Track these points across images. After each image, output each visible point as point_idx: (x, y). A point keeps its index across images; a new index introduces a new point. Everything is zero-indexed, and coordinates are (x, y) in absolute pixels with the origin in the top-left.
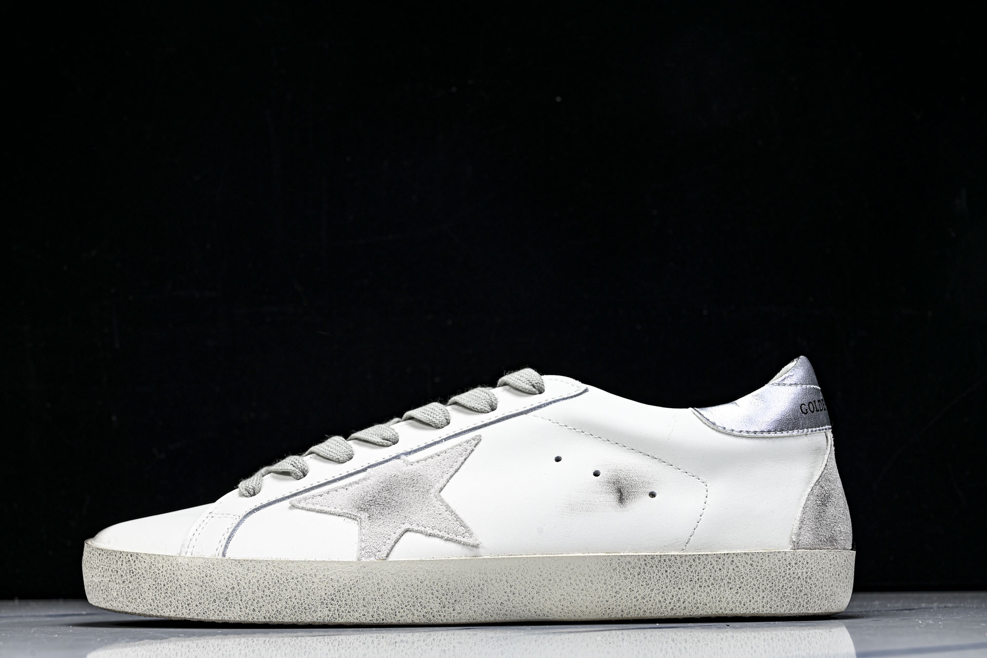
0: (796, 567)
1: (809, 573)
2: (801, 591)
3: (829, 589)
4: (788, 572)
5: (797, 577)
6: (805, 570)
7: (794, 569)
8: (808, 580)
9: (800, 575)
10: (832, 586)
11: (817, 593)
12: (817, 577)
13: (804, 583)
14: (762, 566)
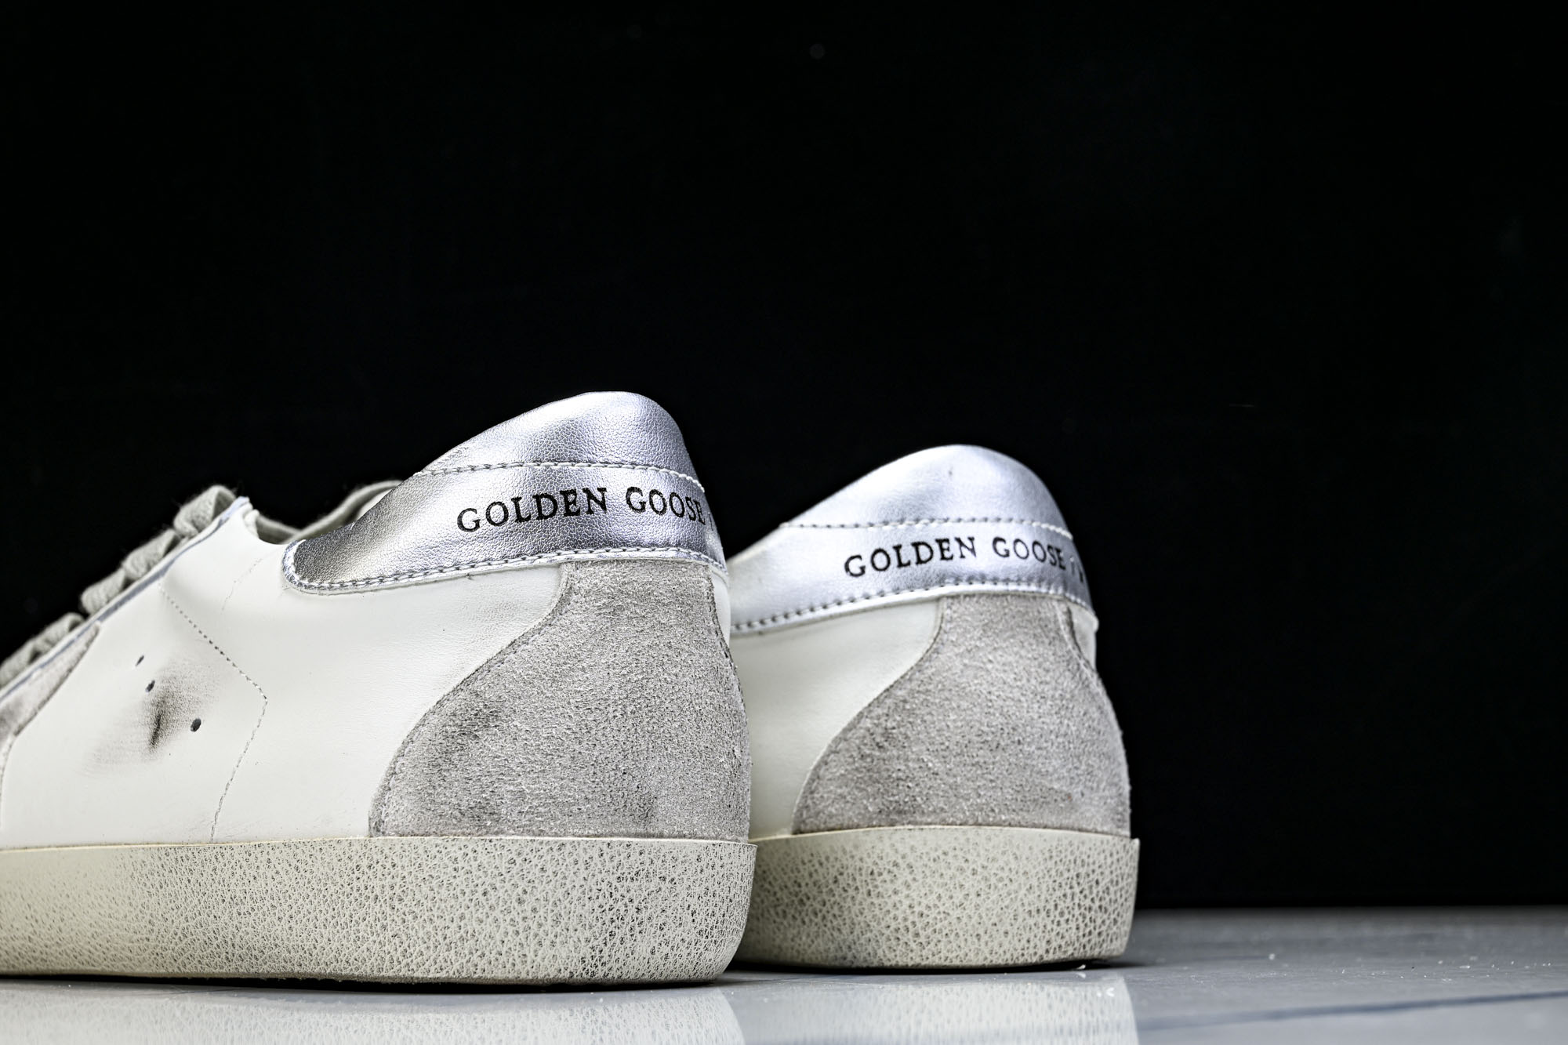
0: (370, 873)
1: (396, 888)
2: (384, 927)
3: (454, 926)
4: (355, 884)
5: (372, 896)
6: (388, 880)
7: (365, 877)
8: (396, 903)
9: (378, 891)
10: (462, 917)
11: (421, 934)
12: (418, 896)
13: (388, 911)
14: (312, 872)
